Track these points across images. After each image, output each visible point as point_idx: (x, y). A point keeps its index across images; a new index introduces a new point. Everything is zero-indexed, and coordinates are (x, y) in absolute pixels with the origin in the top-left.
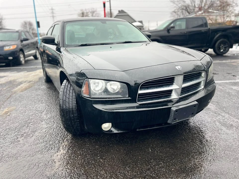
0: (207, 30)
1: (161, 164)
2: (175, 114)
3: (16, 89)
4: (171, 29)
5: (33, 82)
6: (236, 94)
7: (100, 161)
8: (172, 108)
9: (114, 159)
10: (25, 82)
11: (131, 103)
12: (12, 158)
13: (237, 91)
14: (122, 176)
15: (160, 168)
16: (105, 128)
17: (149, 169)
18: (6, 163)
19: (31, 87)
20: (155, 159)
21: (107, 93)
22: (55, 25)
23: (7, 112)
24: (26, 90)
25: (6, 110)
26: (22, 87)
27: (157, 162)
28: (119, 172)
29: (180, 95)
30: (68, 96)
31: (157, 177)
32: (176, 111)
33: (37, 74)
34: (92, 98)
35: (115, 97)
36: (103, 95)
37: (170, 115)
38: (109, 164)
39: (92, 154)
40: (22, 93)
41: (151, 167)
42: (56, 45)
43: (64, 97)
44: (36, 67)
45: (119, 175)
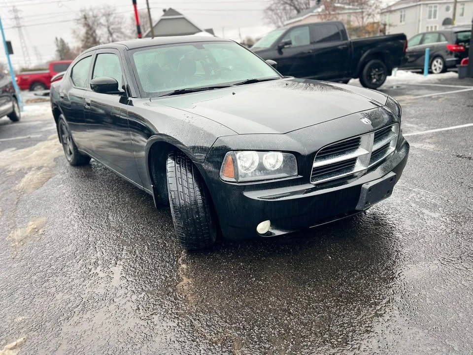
0: (346, 44)
1: (356, 274)
2: (368, 195)
3: (21, 184)
4: (286, 46)
5: (46, 167)
6: (423, 155)
7: (259, 285)
8: (363, 186)
9: (280, 278)
10: (30, 169)
11: (301, 184)
12: (102, 302)
13: (422, 150)
14: (306, 299)
15: (357, 279)
16: (261, 229)
17: (341, 284)
18: (97, 311)
19: (50, 178)
20: (343, 269)
21: (265, 172)
22: (97, 55)
23: (35, 228)
24: (42, 185)
25: (31, 225)
26: (31, 180)
27: (348, 272)
28: (299, 295)
29: (369, 164)
30: (185, 184)
31: (359, 292)
32: (370, 189)
33: (42, 150)
34: (240, 182)
35: (276, 177)
36: (259, 176)
37: (361, 197)
38: (276, 287)
39: (241, 276)
40: (38, 191)
41: (342, 280)
42: (120, 93)
43: (180, 186)
44: (29, 138)
45: (301, 299)
